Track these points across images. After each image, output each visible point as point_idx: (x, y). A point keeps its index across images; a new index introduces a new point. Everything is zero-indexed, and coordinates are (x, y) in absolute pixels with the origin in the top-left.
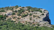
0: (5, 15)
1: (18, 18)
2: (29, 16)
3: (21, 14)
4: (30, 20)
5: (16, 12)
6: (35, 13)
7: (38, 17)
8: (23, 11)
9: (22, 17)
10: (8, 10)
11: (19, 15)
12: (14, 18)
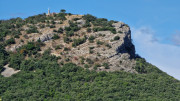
0: (39, 41)
1: (66, 49)
2: (88, 41)
3: (72, 38)
4: (91, 53)
5: (61, 31)
6: (100, 35)
7: (108, 46)
8: (75, 30)
9: (73, 46)
10: (43, 27)
11: (67, 41)
12: (58, 48)
